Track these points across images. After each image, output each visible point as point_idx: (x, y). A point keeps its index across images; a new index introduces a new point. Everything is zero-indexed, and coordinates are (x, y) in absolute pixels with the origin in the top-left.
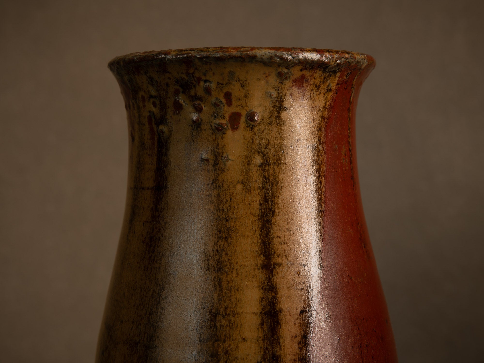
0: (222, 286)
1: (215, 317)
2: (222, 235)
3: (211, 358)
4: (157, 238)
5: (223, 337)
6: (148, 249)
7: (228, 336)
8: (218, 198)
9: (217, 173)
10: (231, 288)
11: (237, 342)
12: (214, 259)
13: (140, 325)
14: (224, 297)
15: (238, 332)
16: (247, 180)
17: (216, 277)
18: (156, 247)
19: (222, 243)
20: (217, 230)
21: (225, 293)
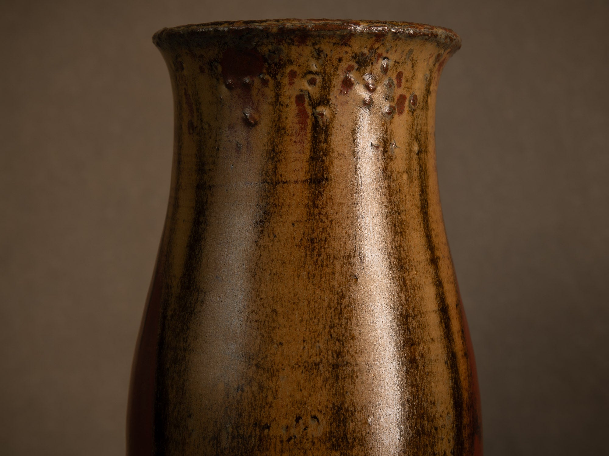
0: (407, 286)
1: (407, 319)
2: (397, 230)
3: (411, 365)
4: (321, 239)
5: (417, 340)
6: (309, 253)
7: (421, 338)
8: (389, 189)
9: (387, 161)
10: (414, 287)
11: (428, 343)
12: (395, 257)
13: (318, 342)
14: (410, 296)
15: (427, 333)
16: (410, 169)
17: (400, 276)
18: (323, 250)
19: (399, 239)
20: (392, 225)
21: (411, 293)
